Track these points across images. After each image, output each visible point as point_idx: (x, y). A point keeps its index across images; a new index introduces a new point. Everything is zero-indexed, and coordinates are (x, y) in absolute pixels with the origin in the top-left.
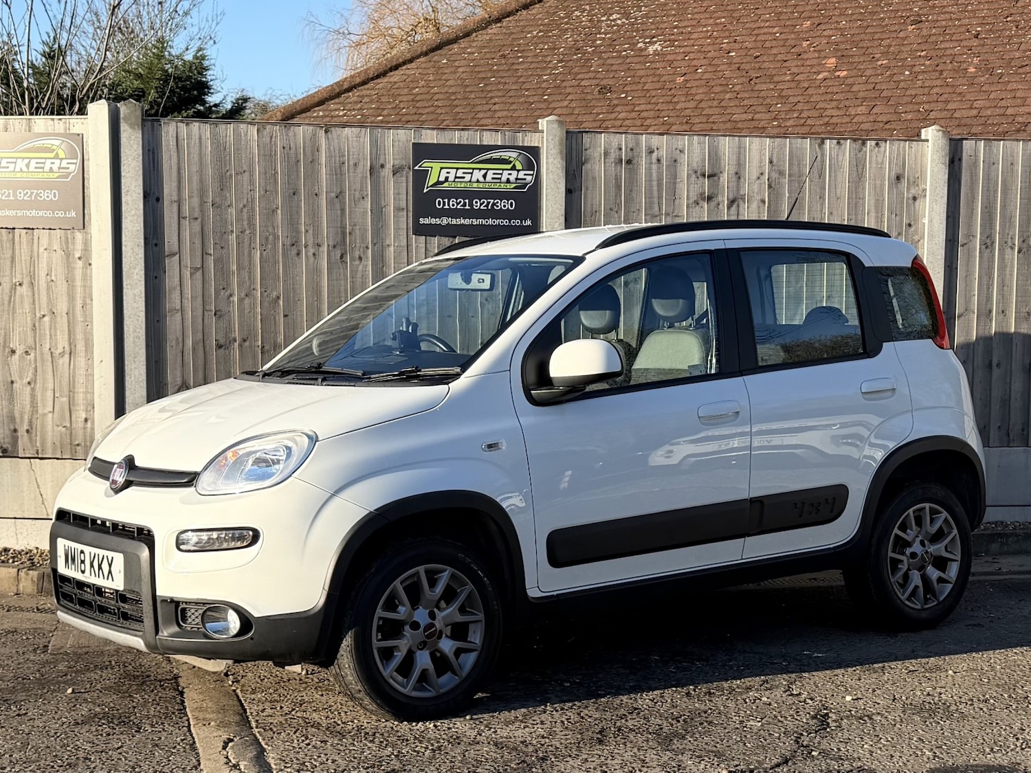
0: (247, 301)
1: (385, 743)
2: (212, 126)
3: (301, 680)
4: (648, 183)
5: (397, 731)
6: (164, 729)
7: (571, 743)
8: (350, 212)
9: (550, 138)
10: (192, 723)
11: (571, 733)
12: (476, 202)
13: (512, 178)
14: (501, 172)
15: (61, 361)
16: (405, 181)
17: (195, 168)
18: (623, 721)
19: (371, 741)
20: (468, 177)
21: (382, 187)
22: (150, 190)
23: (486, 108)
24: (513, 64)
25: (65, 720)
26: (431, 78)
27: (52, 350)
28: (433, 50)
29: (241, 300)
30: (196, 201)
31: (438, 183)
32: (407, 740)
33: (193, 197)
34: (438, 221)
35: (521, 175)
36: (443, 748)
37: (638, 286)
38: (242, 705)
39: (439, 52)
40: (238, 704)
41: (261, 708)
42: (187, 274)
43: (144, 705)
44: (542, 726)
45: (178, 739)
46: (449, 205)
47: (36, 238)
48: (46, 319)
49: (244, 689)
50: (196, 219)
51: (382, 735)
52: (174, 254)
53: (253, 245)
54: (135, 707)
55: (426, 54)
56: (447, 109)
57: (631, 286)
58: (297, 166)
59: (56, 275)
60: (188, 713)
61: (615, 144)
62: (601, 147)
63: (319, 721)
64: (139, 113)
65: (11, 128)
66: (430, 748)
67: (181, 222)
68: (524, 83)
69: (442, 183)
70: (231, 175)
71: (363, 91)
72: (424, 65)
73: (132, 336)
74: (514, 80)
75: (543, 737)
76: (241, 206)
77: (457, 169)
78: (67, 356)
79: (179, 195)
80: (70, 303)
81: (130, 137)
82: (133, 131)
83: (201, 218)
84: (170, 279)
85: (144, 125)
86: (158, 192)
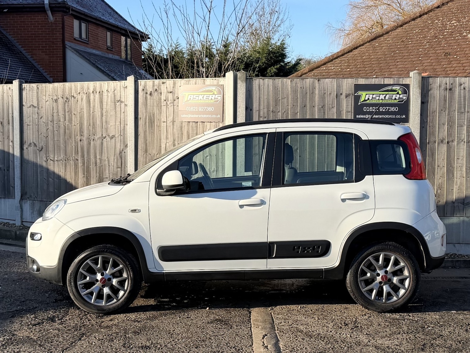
1: (328, 342)
2: (273, 80)
3: (298, 310)
4: (459, 98)
5: (334, 337)
6: (241, 328)
7: (409, 349)
8: (327, 113)
9: (415, 80)
10: (252, 326)
11: (410, 344)
12: (381, 108)
13: (397, 98)
14: (392, 95)
15: (213, 174)
16: (350, 100)
17: (266, 97)
18: (434, 341)
19: (322, 341)
20: (378, 98)
21: (341, 103)
22: (248, 106)
23: (394, 64)
24: (407, 44)
25: (204, 321)
26: (371, 52)
28: (372, 40)
30: (266, 110)
31: (365, 100)
32: (338, 342)
33: (264, 109)
34: (364, 116)
35: (401, 96)
36: (352, 347)
37: (454, 143)
38: (273, 320)
39: (375, 40)
40: (271, 319)
41: (280, 322)
43: (235, 317)
44: (397, 340)
45: (246, 333)
46: (369, 110)
47: (205, 126)
48: (208, 157)
49: (275, 312)
50: (265, 117)
51: (328, 338)
54: (231, 317)
55: (369, 42)
56: (377, 65)
57: (450, 143)
58: (306, 95)
60: (252, 322)
61: (444, 82)
62: (437, 83)
63: (302, 329)
64: (245, 76)
65: (197, 83)
66: (347, 346)
67: (260, 119)
68: (411, 52)
69: (367, 100)
70: (279, 100)
71: (342, 58)
72: (368, 47)
74: (406, 51)
75: (397, 345)
76: (283, 112)
77: (373, 94)
78: (215, 172)
79: (259, 108)
80: (217, 151)
81: (241, 86)
82: (242, 83)
83: (267, 117)
84: (255, 141)
85: (247, 81)
86: (251, 107)
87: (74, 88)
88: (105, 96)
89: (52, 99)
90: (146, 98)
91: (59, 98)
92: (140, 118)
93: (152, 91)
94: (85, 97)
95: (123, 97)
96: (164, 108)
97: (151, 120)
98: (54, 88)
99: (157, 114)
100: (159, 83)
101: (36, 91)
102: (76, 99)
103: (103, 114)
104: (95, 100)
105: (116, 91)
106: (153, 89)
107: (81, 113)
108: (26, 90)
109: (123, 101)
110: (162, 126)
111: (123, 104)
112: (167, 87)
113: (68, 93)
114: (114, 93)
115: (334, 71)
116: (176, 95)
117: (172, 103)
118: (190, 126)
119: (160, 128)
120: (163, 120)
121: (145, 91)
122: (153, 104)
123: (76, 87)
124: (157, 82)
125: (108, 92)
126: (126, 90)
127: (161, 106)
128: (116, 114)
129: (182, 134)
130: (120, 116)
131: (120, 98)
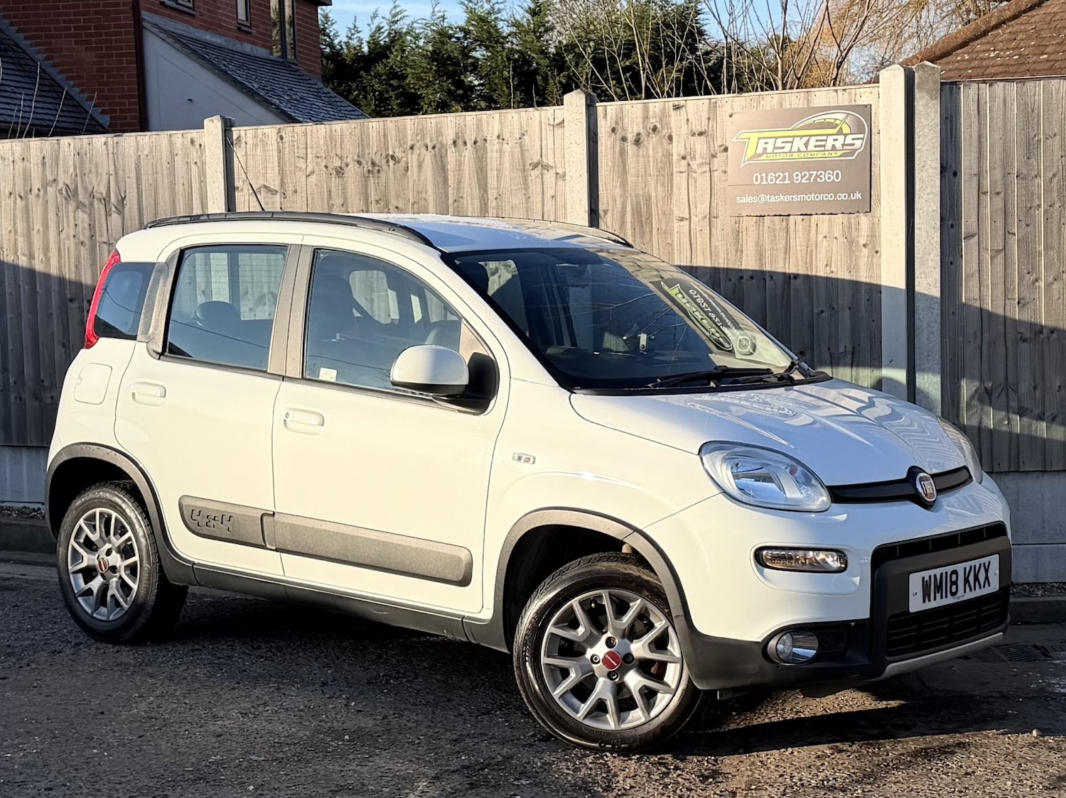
0: (1056, 286)
2: (1020, 84)
15: (842, 362)
17: (998, 136)
22: (947, 163)
27: (831, 349)
29: (1048, 285)
30: (998, 173)
33: (995, 168)
42: (987, 257)
47: (813, 225)
48: (824, 315)
50: (998, 193)
52: (973, 236)
53: (1062, 220)
59: (836, 266)
64: (937, 76)
67: (981, 198)
70: (1039, 141)
73: (926, 330)
76: (1051, 175)
78: (849, 356)
79: (979, 167)
80: (853, 296)
81: (927, 105)
82: (931, 98)
83: (1003, 193)
84: (968, 264)
85: (941, 90)
86: (956, 165)
87: (394, 132)
88: (495, 154)
89: (326, 167)
90: (623, 153)
91: (347, 165)
92: (606, 212)
93: (642, 132)
94: (428, 157)
95: (550, 153)
96: (680, 180)
97: (640, 215)
98: (331, 136)
99: (659, 197)
100: (663, 110)
101: (275, 147)
102: (402, 164)
103: (487, 205)
104: (460, 165)
105: (526, 137)
106: (645, 128)
107: (418, 203)
108: (243, 144)
109: (551, 164)
110: (675, 231)
111: (552, 172)
112: (688, 120)
113: (375, 150)
114: (521, 143)
115: (999, 63)
116: (719, 140)
117: (706, 163)
118: (766, 228)
119: (668, 236)
120: (677, 213)
121: (618, 133)
122: (645, 171)
123: (401, 131)
124: (655, 105)
125: (503, 139)
126: (558, 131)
127: (672, 174)
128: (527, 203)
129: (739, 251)
130: (543, 208)
131: (539, 158)
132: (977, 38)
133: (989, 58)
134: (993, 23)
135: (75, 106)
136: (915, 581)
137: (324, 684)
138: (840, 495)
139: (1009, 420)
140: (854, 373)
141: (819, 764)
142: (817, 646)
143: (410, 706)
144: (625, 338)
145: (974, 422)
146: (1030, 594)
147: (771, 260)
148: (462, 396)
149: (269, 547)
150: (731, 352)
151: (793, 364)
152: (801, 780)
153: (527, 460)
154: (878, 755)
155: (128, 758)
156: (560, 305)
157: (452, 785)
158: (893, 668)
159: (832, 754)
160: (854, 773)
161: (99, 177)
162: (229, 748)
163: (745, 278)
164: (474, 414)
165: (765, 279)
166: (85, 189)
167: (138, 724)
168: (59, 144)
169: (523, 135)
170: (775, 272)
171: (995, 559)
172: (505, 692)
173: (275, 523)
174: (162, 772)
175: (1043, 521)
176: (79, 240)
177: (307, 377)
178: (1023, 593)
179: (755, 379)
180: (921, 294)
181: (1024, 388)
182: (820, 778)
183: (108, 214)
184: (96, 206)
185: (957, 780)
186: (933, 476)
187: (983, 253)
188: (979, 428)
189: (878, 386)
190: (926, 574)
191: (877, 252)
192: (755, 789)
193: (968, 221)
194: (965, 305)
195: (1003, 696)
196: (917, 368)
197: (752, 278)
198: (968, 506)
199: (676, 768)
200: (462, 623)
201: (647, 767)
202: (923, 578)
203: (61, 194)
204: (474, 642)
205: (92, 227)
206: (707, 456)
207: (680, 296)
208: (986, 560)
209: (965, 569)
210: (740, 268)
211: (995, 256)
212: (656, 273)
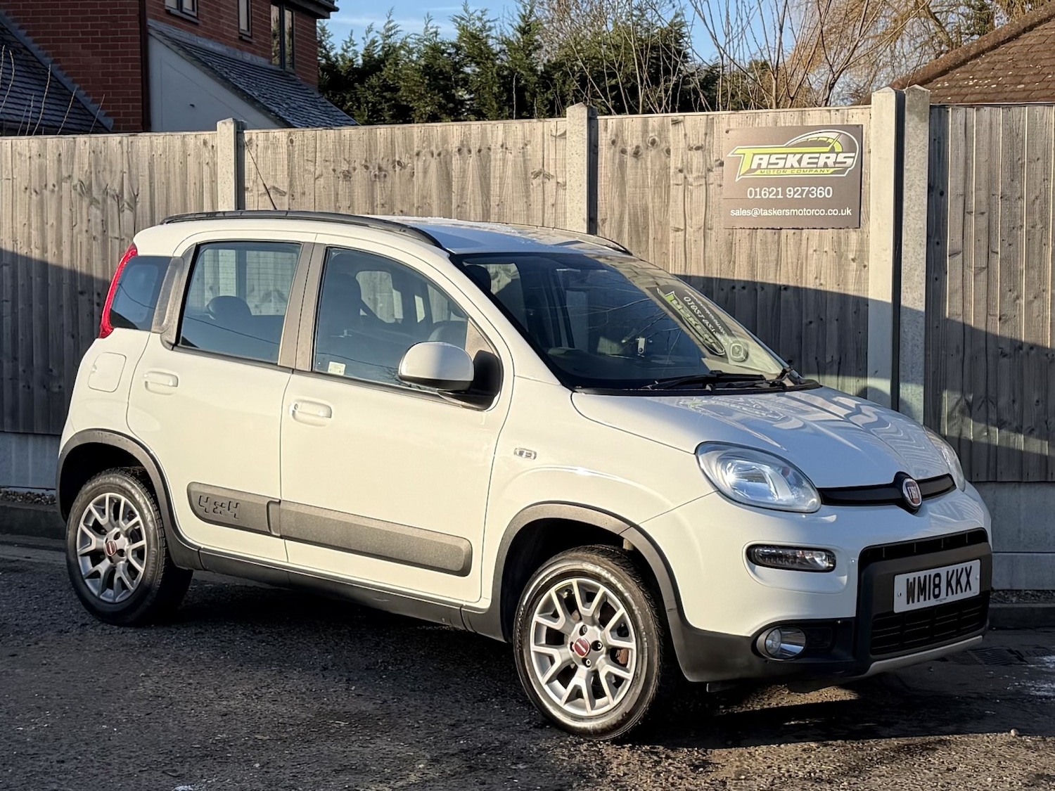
0: (1036, 304)
2: (1005, 110)
15: (829, 372)
17: (983, 158)
22: (935, 182)
27: (819, 359)
29: (1029, 303)
30: (983, 194)
33: (980, 189)
42: (971, 274)
47: (804, 239)
48: (813, 326)
50: (983, 213)
52: (957, 253)
53: (1044, 241)
59: (826, 279)
64: (927, 100)
65: (782, 121)
67: (966, 218)
70: (1023, 165)
71: (993, 56)
73: (910, 343)
76: (1033, 197)
78: (835, 366)
79: (965, 187)
80: (841, 308)
81: (916, 127)
82: (921, 120)
83: (987, 212)
84: (952, 281)
85: (930, 113)
86: (943, 185)
87: (400, 139)
88: (498, 162)
89: (334, 170)
90: (622, 165)
91: (355, 169)
92: (604, 221)
93: (641, 145)
94: (434, 164)
95: (552, 163)
96: (676, 193)
97: (637, 225)
98: (340, 141)
99: (656, 208)
100: (662, 125)
101: (285, 150)
102: (408, 170)
103: (488, 211)
104: (464, 171)
105: (528, 147)
106: (644, 141)
107: (422, 208)
108: (254, 146)
109: (552, 173)
110: (671, 241)
111: (553, 182)
112: (685, 135)
113: (382, 156)
114: (524, 153)
115: (978, 91)
116: (715, 155)
117: (702, 177)
118: (758, 241)
119: (664, 246)
120: (672, 224)
121: (619, 145)
122: (643, 182)
123: (408, 138)
124: (655, 119)
125: (506, 148)
126: (561, 143)
127: (669, 186)
128: (528, 209)
129: (732, 262)
130: (543, 216)
131: (541, 167)
132: (957, 66)
133: (967, 86)
134: (972, 52)
135: (80, 109)
136: (900, 583)
137: (325, 669)
138: (830, 497)
139: (988, 431)
140: (840, 382)
141: (805, 756)
142: (804, 642)
143: (408, 692)
144: (624, 341)
145: (955, 434)
146: (1005, 600)
147: (763, 271)
148: (466, 392)
149: (274, 533)
150: (724, 357)
151: (784, 372)
152: (788, 771)
153: (529, 456)
154: (862, 750)
155: (137, 734)
156: (559, 307)
157: (452, 768)
158: (876, 666)
159: (818, 748)
160: (839, 766)
161: (113, 174)
162: (235, 727)
163: (737, 287)
164: (478, 410)
165: (756, 290)
166: (99, 185)
167: (146, 702)
168: (75, 142)
169: (526, 145)
170: (765, 283)
171: (976, 565)
172: (500, 680)
173: (280, 511)
174: (171, 748)
175: (1019, 531)
176: (92, 234)
177: (316, 370)
178: (998, 599)
179: (748, 384)
180: (906, 308)
181: (1003, 401)
182: (807, 770)
183: (120, 211)
184: (109, 202)
185: (939, 775)
186: (919, 482)
187: (966, 270)
188: (959, 439)
189: (863, 394)
190: (911, 576)
191: (865, 266)
192: (745, 779)
193: (952, 239)
194: (948, 320)
195: (981, 697)
196: (901, 379)
197: (744, 288)
198: (949, 512)
199: (668, 757)
200: (461, 612)
201: (640, 756)
202: (908, 580)
203: (76, 190)
204: (471, 630)
205: (104, 223)
206: (703, 455)
207: (675, 302)
208: (967, 565)
209: (948, 572)
210: (732, 278)
211: (979, 274)
212: (651, 280)
